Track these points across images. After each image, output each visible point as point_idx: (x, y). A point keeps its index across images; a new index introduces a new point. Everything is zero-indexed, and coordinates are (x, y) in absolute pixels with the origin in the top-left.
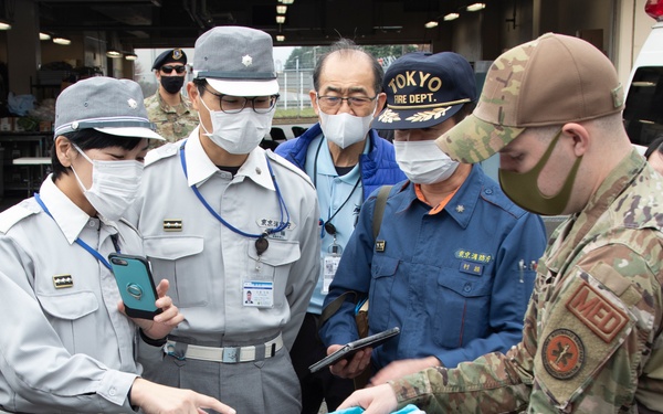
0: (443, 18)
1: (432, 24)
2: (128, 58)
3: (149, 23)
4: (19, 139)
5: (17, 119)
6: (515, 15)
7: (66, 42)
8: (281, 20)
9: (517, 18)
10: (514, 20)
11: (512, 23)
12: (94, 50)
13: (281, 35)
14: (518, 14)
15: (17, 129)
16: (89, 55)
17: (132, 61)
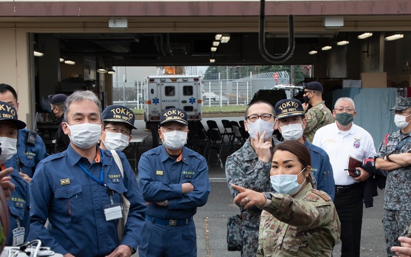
0: (321, 49)
1: (313, 52)
2: (110, 73)
3: (127, 51)
4: (48, 127)
5: (47, 114)
6: (368, 48)
7: (72, 63)
8: (214, 49)
9: (370, 50)
10: (367, 52)
11: (366, 54)
12: (89, 68)
13: (212, 59)
14: (370, 47)
15: (47, 120)
16: (86, 71)
17: (111, 75)
